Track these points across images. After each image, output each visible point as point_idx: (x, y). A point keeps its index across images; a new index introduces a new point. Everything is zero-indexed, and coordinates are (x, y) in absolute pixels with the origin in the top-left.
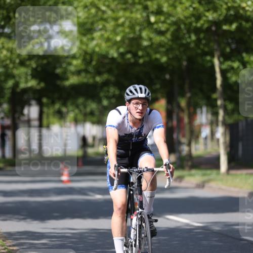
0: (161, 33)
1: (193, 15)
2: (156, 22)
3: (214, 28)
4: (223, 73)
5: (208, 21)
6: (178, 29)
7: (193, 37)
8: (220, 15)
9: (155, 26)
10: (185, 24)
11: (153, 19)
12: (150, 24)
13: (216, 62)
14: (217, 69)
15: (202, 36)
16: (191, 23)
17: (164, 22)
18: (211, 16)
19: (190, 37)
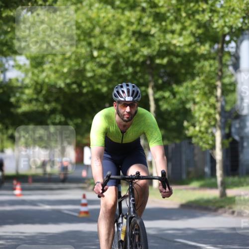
0: (102, 66)
1: (131, 50)
2: (98, 57)
3: (148, 62)
4: (157, 101)
5: (144, 56)
6: (118, 63)
7: (131, 69)
8: (153, 51)
9: (98, 60)
10: (124, 58)
11: (95, 54)
12: (93, 58)
13: (150, 91)
14: (151, 98)
15: (138, 69)
16: (128, 58)
17: (105, 56)
18: (146, 51)
19: (127, 70)
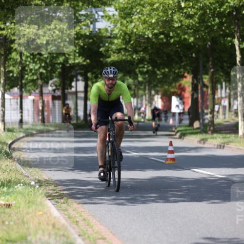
0: (190, 16)
3: (234, 13)
5: (230, 7)
6: (204, 14)
9: (185, 11)
10: (210, 9)
11: (183, 5)
12: (180, 9)
13: (236, 42)
14: (237, 48)
16: (215, 8)
17: (193, 7)
19: (214, 20)
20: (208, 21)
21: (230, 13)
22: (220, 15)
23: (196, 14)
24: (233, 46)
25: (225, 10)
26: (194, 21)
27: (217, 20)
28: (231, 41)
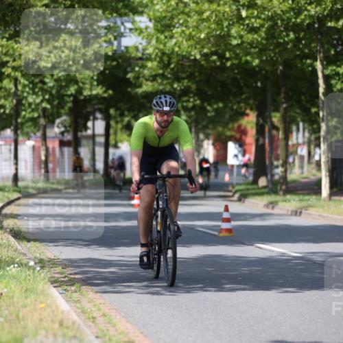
0: (253, 30)
1: (292, 9)
2: (247, 17)
3: (316, 26)
4: (327, 79)
6: (275, 25)
8: (325, 9)
9: (247, 22)
10: (282, 20)
11: (244, 14)
12: (240, 18)
14: (320, 75)
15: (302, 34)
16: (289, 19)
18: (313, 10)
19: (288, 35)
20: (279, 36)
21: (310, 25)
22: (297, 28)
23: (262, 26)
24: (315, 71)
25: (303, 21)
26: (260, 36)
27: (292, 35)
28: (312, 65)
